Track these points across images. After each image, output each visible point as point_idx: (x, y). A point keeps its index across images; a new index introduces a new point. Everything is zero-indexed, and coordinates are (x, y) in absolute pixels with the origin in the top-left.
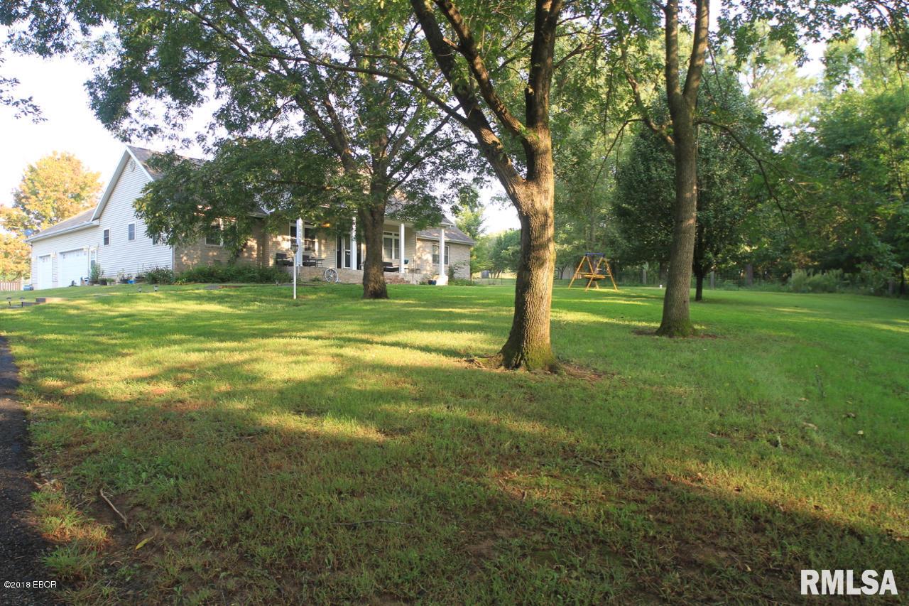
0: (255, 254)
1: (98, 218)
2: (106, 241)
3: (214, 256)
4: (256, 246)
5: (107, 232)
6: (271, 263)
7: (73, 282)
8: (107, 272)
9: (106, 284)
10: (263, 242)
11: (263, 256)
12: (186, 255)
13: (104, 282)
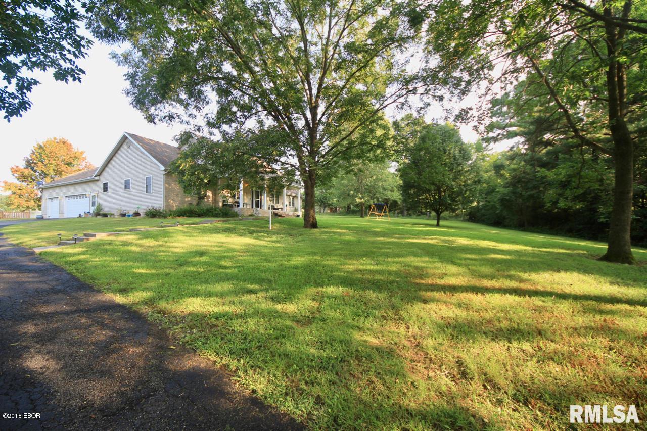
0: (210, 200)
1: (99, 175)
2: (105, 190)
3: (188, 201)
4: (211, 195)
5: (105, 185)
6: (221, 204)
7: (80, 215)
8: (106, 209)
9: (107, 216)
10: (214, 194)
11: (215, 201)
12: (172, 200)
13: (105, 215)
